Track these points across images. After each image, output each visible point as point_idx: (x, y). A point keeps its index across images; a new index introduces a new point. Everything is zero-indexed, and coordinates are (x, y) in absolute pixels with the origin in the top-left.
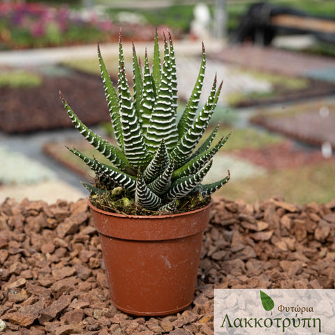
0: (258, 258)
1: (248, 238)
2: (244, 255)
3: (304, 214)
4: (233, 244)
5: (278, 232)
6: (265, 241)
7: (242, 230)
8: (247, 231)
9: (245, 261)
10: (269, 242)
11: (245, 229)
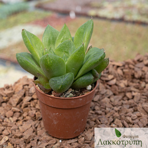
0: (114, 94)
1: (106, 85)
2: (107, 95)
3: (127, 66)
4: (100, 90)
5: (118, 78)
6: (114, 85)
7: (102, 81)
8: (104, 81)
9: (109, 98)
10: (116, 84)
11: (103, 81)
